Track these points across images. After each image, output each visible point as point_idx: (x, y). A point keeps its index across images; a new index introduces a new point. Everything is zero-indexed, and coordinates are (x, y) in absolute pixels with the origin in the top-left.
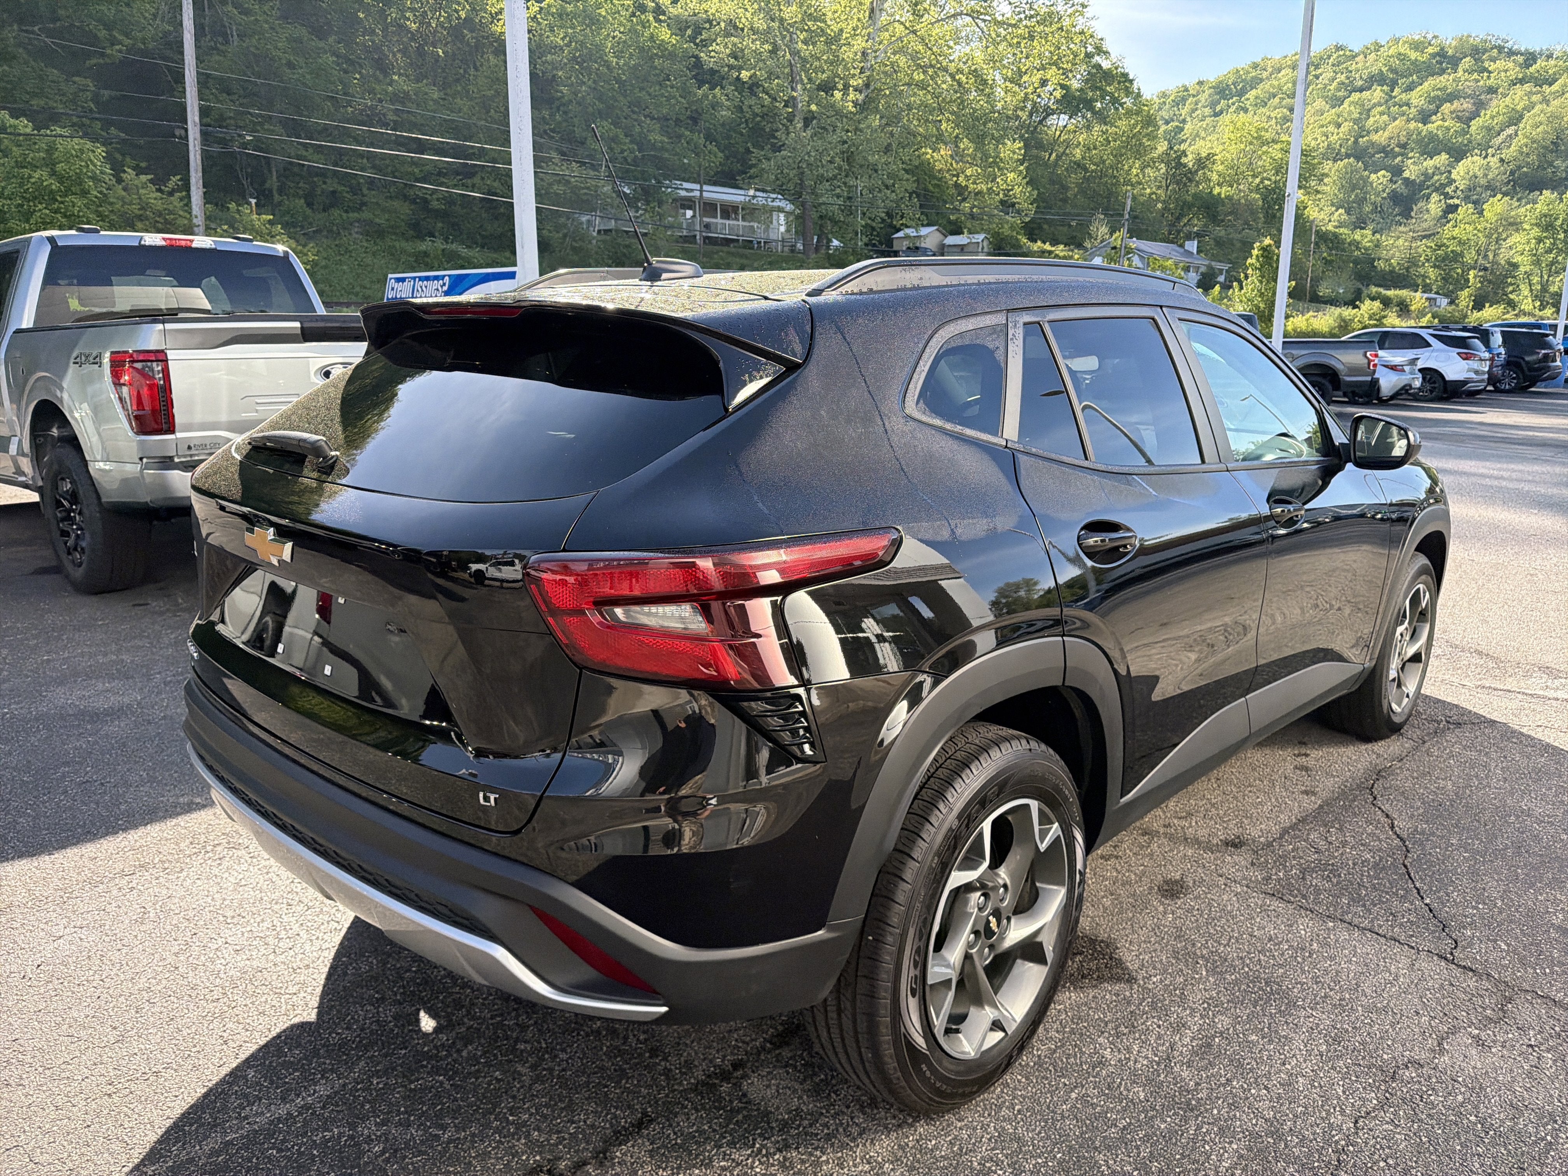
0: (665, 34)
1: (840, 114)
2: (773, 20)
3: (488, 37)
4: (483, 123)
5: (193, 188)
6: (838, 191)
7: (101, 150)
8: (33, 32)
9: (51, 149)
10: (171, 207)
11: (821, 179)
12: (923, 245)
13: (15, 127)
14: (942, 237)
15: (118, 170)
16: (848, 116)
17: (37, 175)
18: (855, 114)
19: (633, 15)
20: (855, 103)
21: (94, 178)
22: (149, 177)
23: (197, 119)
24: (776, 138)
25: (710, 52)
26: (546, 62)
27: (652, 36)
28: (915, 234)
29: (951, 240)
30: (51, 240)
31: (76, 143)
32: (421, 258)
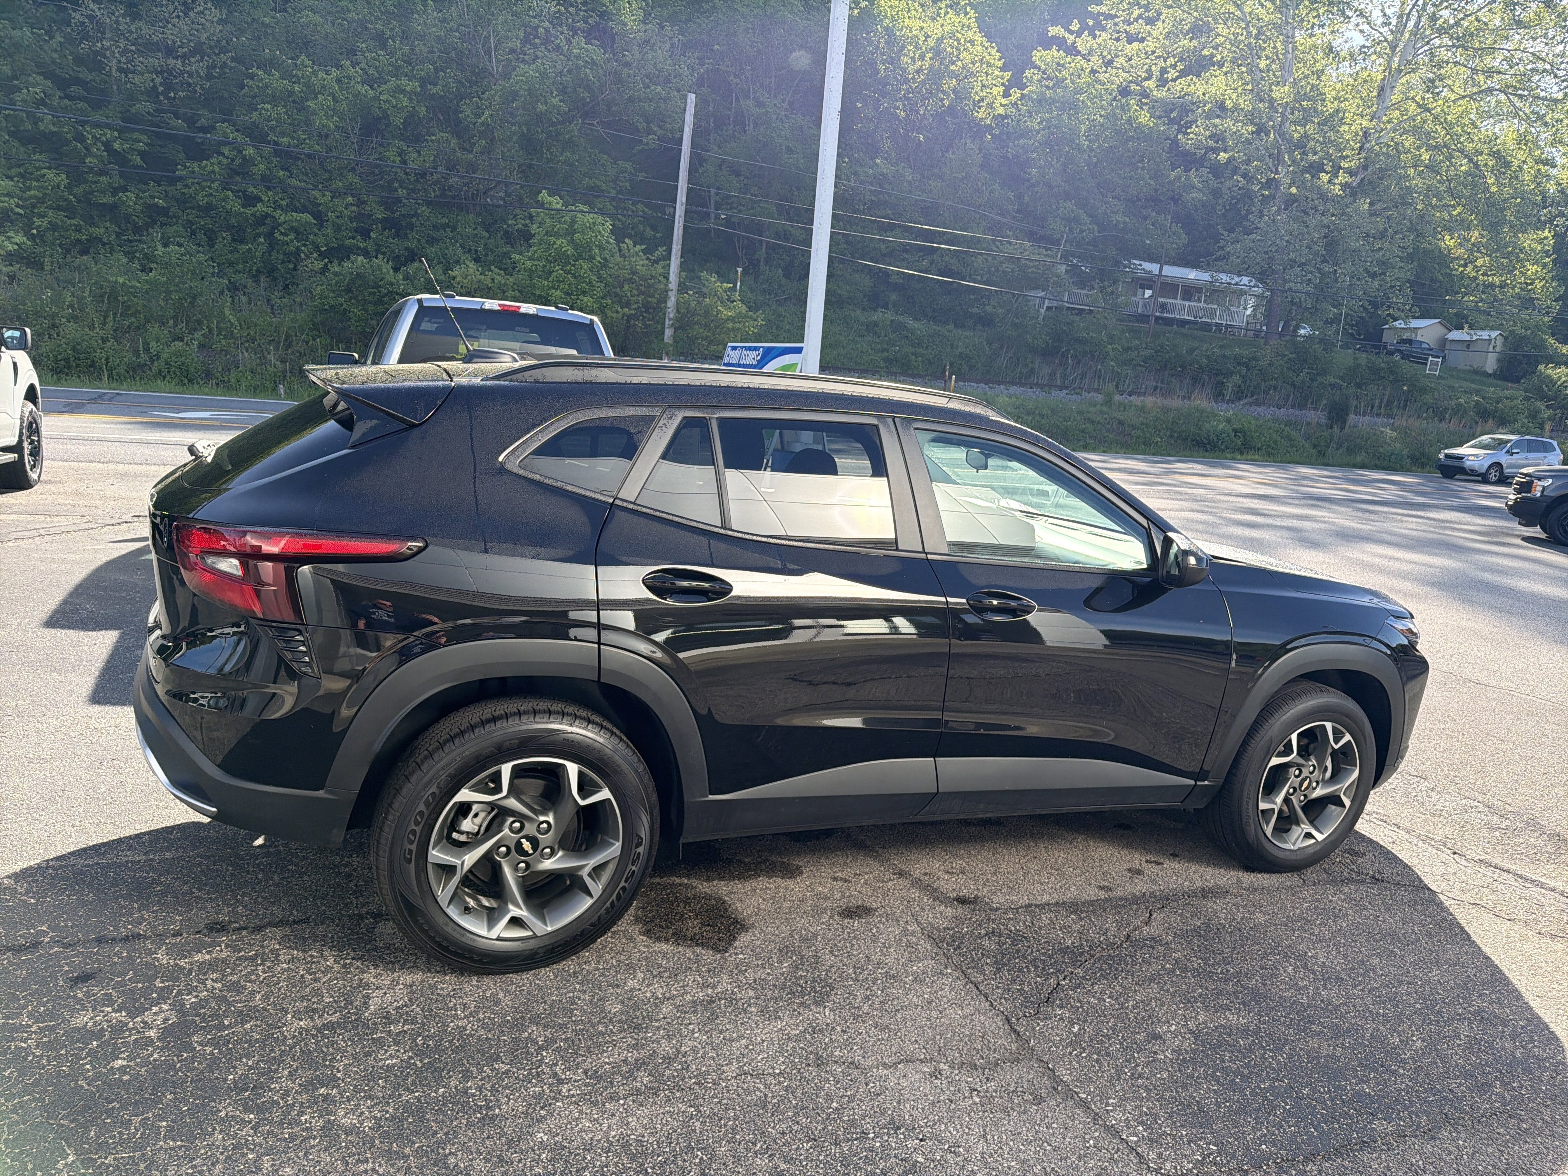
0: (1144, 118)
1: (1324, 196)
2: (1262, 100)
3: (968, 123)
4: (950, 203)
5: (673, 258)
6: (1310, 276)
7: (608, 225)
8: (593, 125)
9: (573, 222)
10: (654, 273)
11: (1293, 263)
12: (1419, 338)
13: (550, 203)
14: (1446, 331)
15: (619, 241)
16: (1334, 199)
17: (559, 242)
18: (1343, 198)
19: (1115, 99)
20: (1344, 186)
21: (600, 247)
22: (643, 247)
23: (684, 200)
24: (1248, 220)
25: (1188, 134)
26: (1019, 145)
27: (1129, 120)
28: (1403, 326)
29: (1455, 335)
30: (420, 301)
31: (590, 218)
32: (871, 327)
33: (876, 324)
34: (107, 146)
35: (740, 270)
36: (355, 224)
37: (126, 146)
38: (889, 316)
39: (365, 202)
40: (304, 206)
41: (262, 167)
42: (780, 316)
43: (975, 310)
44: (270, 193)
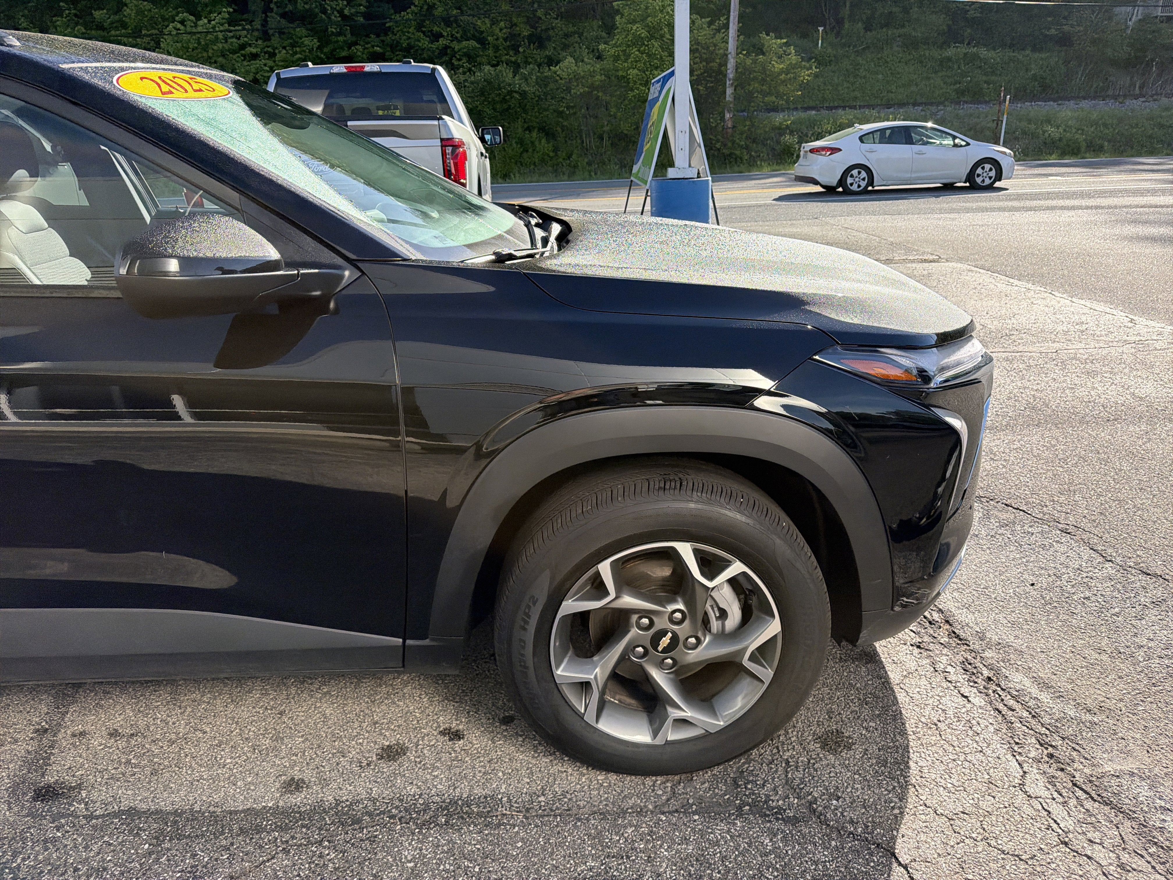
5: (731, 26)
10: (715, 41)
17: (635, 28)
32: (944, 63)
33: (949, 59)
34: (341, 12)
35: (821, 29)
36: (508, 43)
37: (353, 10)
38: (964, 49)
39: (515, 25)
40: (474, 36)
41: (440, 9)
42: (858, 64)
43: (1053, 32)
44: (449, 29)
